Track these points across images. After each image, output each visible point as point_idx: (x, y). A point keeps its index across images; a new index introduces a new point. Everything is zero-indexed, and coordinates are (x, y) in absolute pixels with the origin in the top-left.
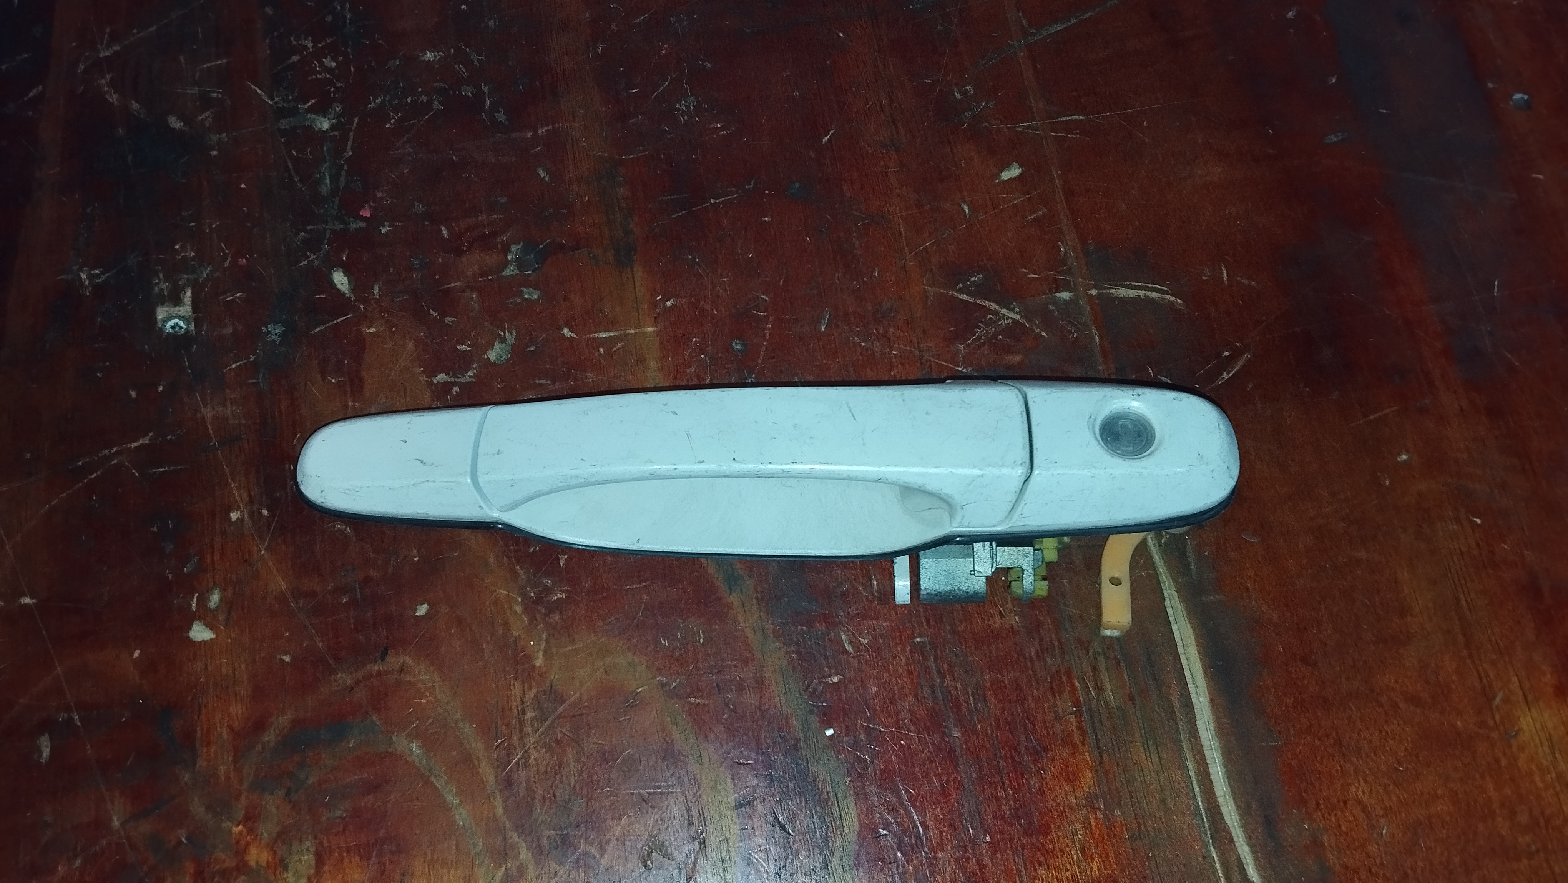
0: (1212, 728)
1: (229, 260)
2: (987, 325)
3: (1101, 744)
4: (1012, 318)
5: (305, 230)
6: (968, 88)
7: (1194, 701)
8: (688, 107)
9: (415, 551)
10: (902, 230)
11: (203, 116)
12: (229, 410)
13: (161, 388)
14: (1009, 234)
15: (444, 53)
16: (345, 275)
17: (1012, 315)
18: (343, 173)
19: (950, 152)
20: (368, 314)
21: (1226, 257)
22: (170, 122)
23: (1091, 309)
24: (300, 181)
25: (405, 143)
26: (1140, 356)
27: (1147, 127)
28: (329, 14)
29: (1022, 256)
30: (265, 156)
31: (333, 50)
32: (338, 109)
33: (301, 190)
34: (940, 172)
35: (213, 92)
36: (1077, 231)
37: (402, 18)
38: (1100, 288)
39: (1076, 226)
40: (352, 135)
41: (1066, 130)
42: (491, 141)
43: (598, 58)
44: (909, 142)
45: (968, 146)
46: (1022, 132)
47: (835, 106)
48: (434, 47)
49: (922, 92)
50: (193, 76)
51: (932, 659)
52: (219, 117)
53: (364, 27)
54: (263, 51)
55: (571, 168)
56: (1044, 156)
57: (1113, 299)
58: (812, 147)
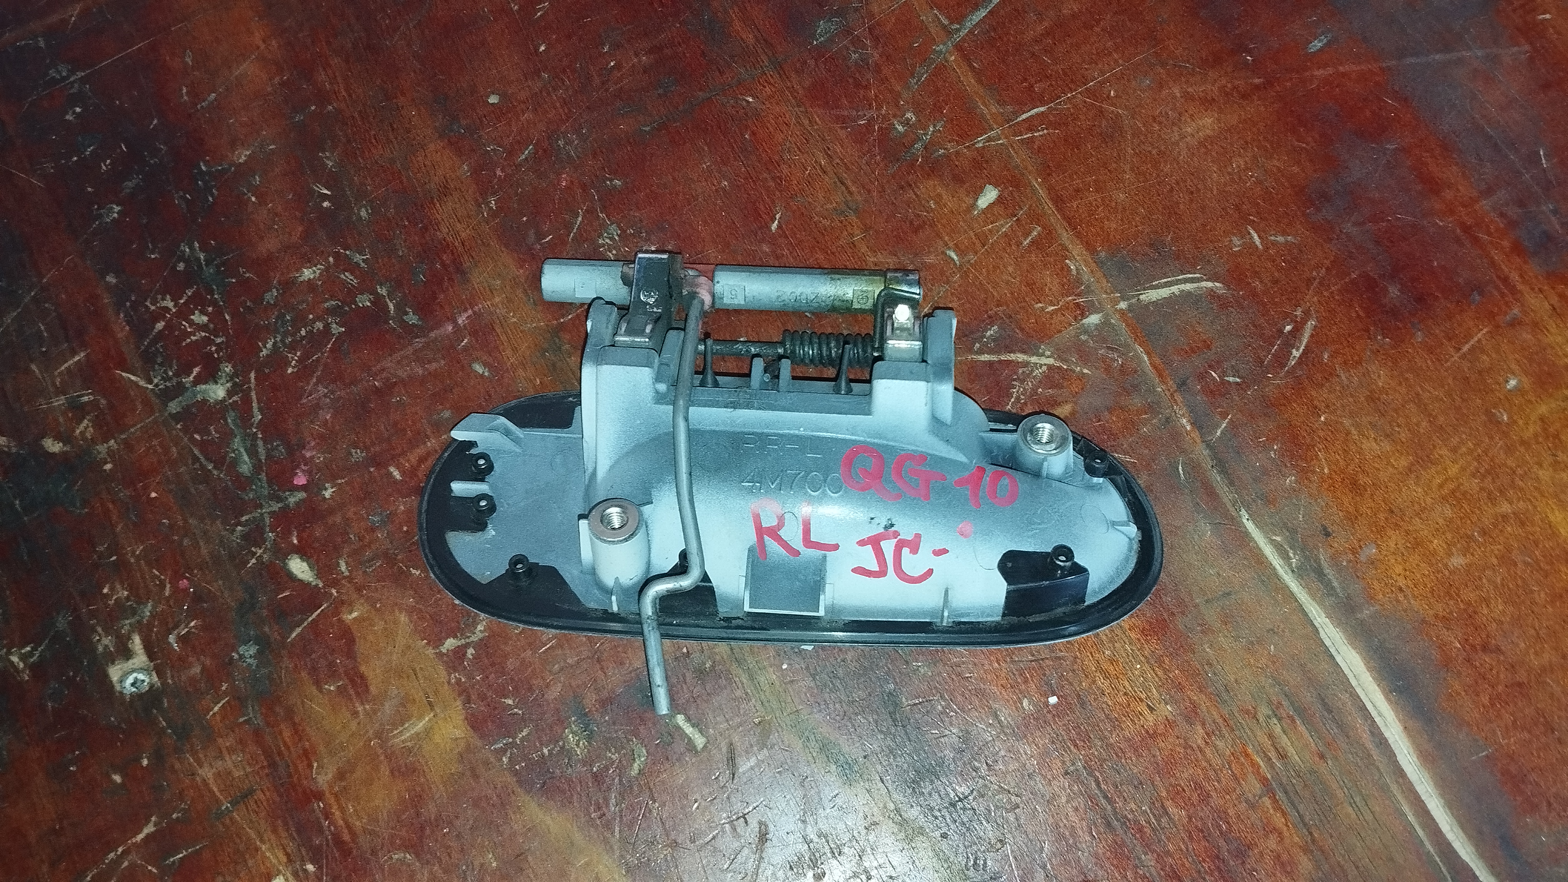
0: (1415, 759)
1: (168, 586)
2: (1022, 381)
3: (1307, 819)
4: (1045, 365)
5: (239, 524)
6: (909, 115)
7: (1387, 735)
8: (612, 239)
9: (490, 856)
11: (82, 427)
12: (229, 762)
13: (145, 762)
14: (1010, 269)
15: (321, 264)
16: (303, 560)
17: (1044, 361)
18: (260, 443)
19: (914, 197)
20: (344, 598)
21: (1251, 218)
22: (46, 446)
23: (1127, 325)
24: (215, 468)
25: (316, 384)
26: (1197, 361)
27: (1116, 97)
28: (179, 261)
29: (1032, 289)
30: (166, 451)
31: (199, 302)
32: (228, 369)
33: (219, 478)
34: (911, 223)
35: (82, 396)
36: (1081, 241)
37: (262, 238)
38: (1128, 299)
39: (1078, 235)
40: (253, 394)
41: (1030, 129)
42: (409, 350)
43: (494, 214)
44: (866, 201)
45: (932, 183)
46: (983, 147)
47: (772, 184)
48: (310, 262)
49: (860, 136)
50: (54, 384)
51: (1094, 785)
52: (98, 423)
53: (223, 264)
54: (122, 330)
55: (509, 352)
56: (1017, 166)
57: (1147, 306)
58: (763, 240)
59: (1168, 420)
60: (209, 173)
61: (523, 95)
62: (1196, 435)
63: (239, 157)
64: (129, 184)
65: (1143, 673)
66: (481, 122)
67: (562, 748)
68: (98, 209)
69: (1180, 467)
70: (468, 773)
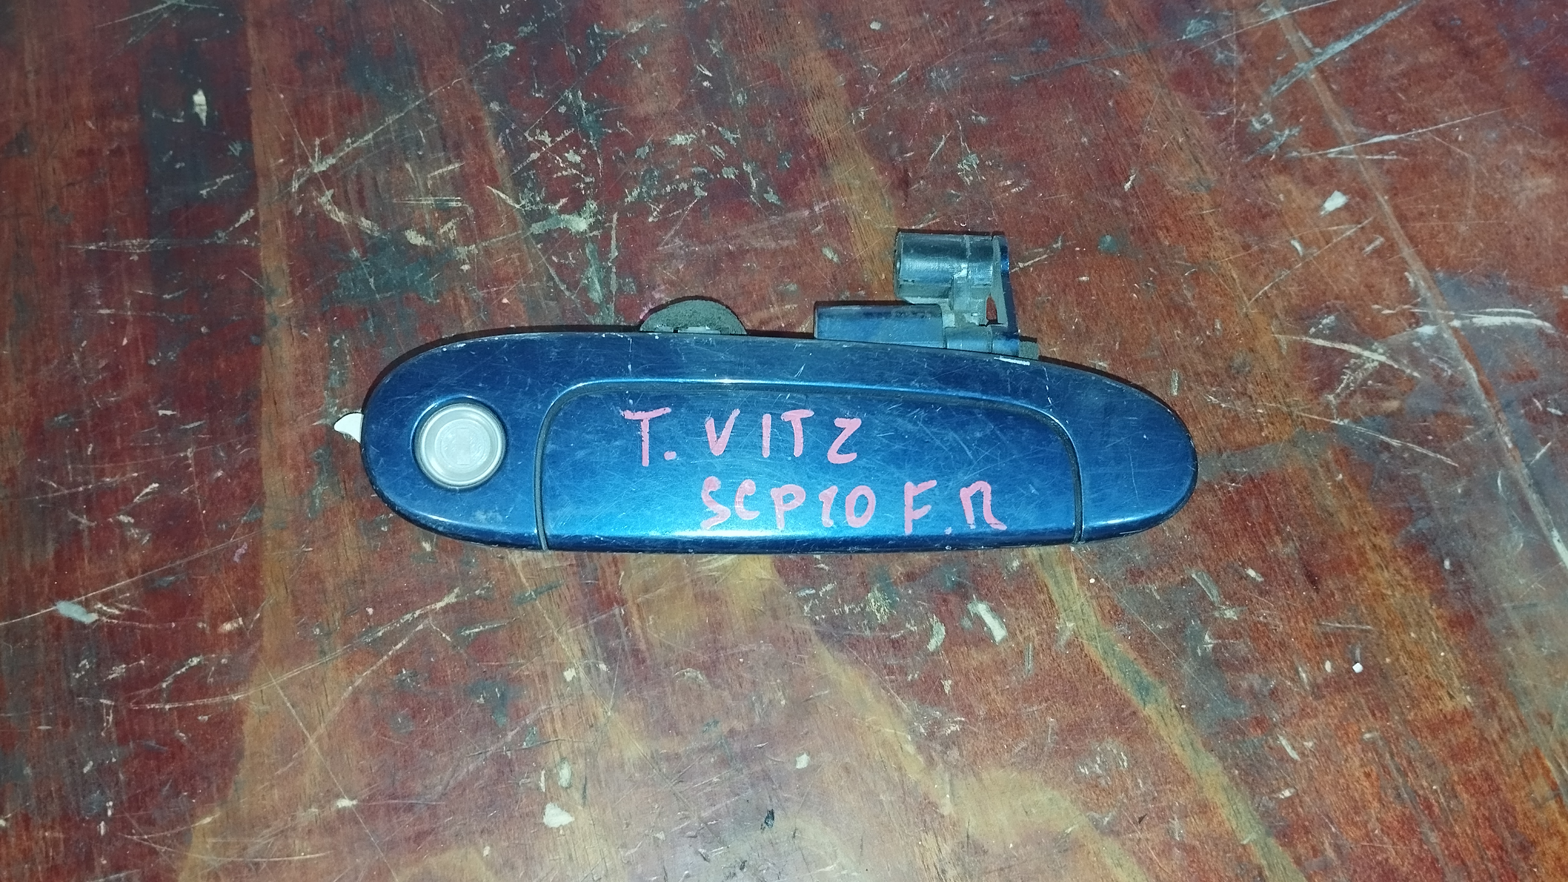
2: (1354, 371)
4: (1377, 360)
6: (1266, 116)
8: (971, 166)
9: (780, 694)
10: (1235, 276)
11: (446, 228)
14: (1351, 269)
15: (694, 134)
17: (1376, 356)
18: (613, 276)
19: (1264, 186)
22: (409, 237)
23: (1459, 342)
24: (568, 289)
25: (673, 236)
26: (1523, 388)
27: (1464, 142)
28: (561, 104)
29: (1371, 291)
30: (523, 264)
31: (575, 143)
32: (593, 205)
33: (569, 298)
34: (1260, 210)
35: (452, 201)
36: (1422, 260)
37: (641, 101)
38: (1462, 318)
39: (1419, 253)
40: (613, 233)
41: (1381, 152)
42: (765, 224)
43: (862, 124)
44: (1218, 181)
45: (1282, 178)
46: (1335, 159)
47: (1129, 149)
48: (683, 130)
49: (1219, 125)
50: (425, 185)
51: (1388, 756)
52: (463, 228)
53: (603, 115)
54: (498, 151)
55: (860, 246)
56: (1365, 182)
57: (1479, 329)
58: (1115, 196)
59: (1490, 435)
60: (600, 35)
61: (903, 27)
62: (1517, 454)
63: (632, 27)
64: (525, 30)
65: (1446, 662)
66: (861, 43)
67: (863, 609)
68: (493, 43)
69: (1499, 481)
70: (769, 613)
